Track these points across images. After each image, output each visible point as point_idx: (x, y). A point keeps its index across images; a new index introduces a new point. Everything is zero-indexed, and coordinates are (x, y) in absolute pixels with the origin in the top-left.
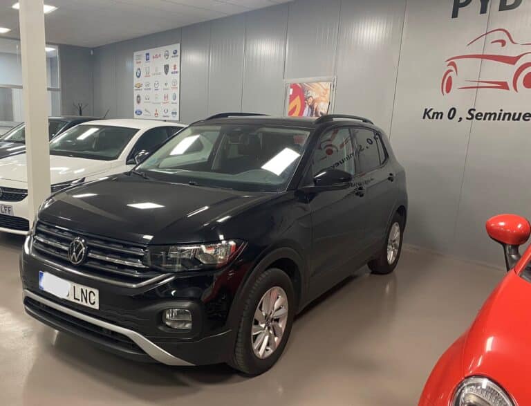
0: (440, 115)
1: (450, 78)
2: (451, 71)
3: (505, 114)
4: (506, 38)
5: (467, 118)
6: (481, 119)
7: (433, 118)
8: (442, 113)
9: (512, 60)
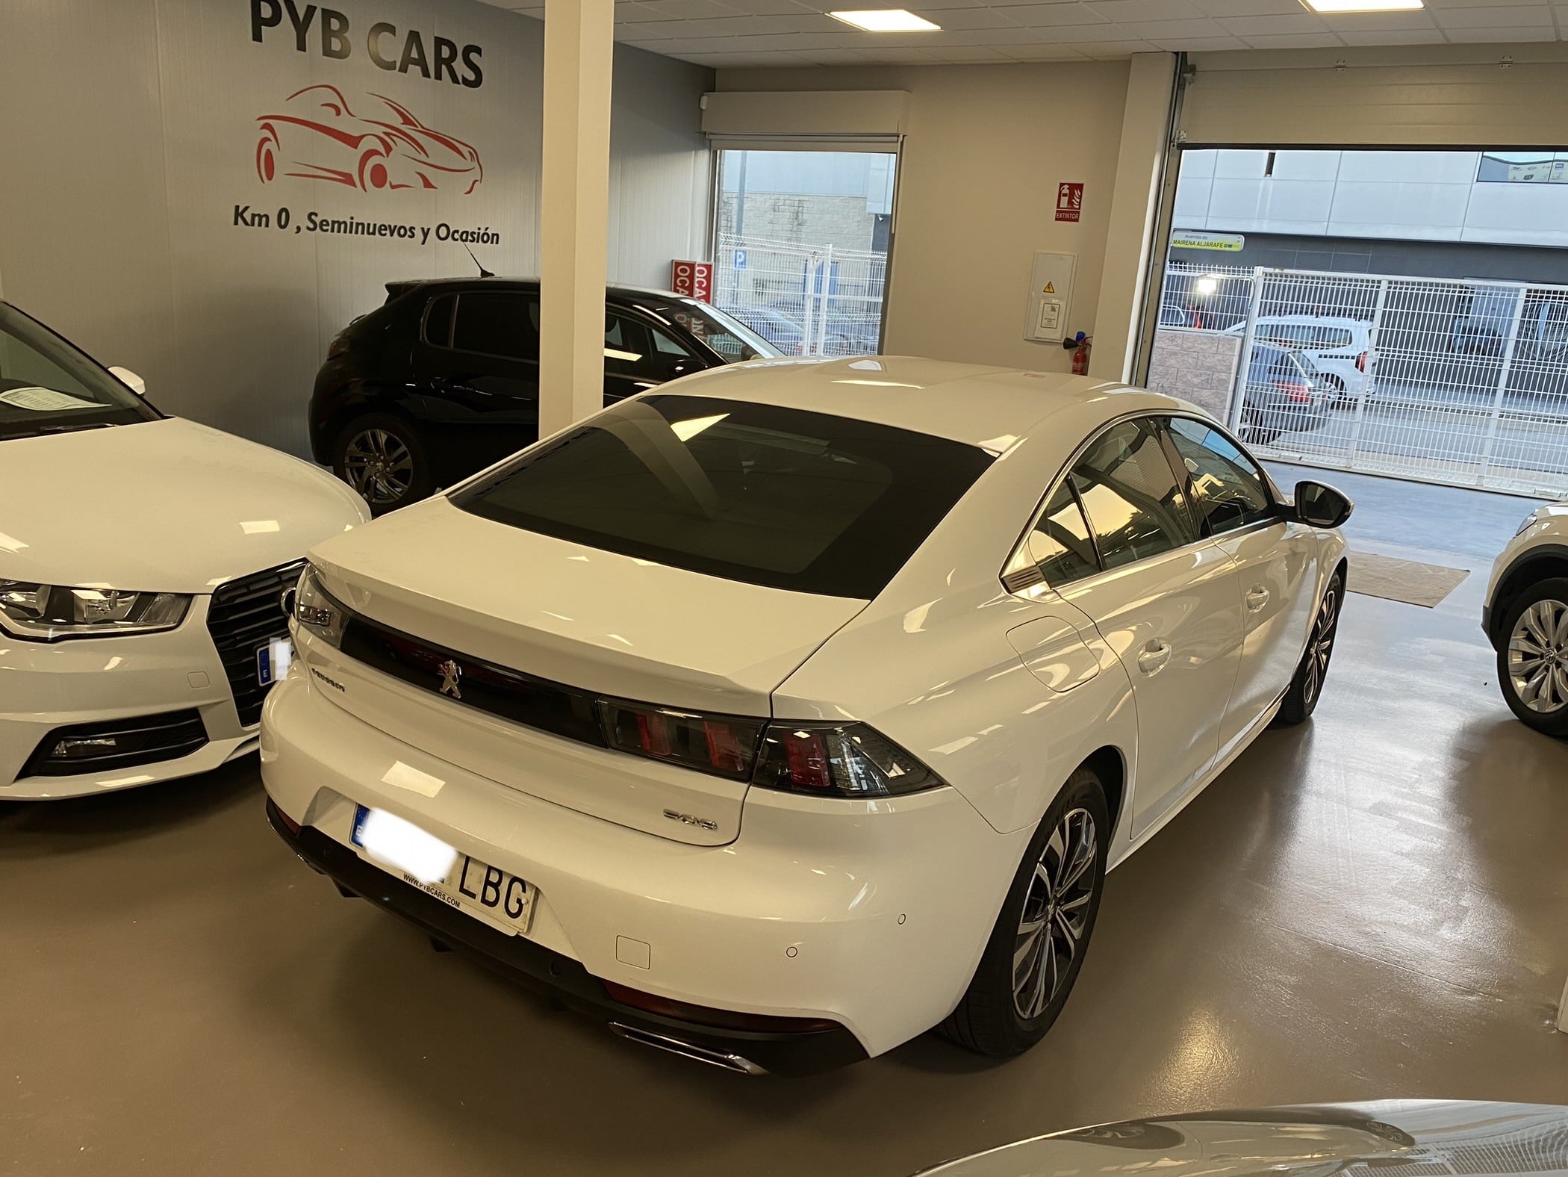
0: (264, 219)
1: (269, 153)
2: (267, 139)
3: (358, 224)
4: (338, 102)
5: (308, 228)
6: (327, 230)
7: (253, 224)
8: (267, 216)
9: (353, 141)
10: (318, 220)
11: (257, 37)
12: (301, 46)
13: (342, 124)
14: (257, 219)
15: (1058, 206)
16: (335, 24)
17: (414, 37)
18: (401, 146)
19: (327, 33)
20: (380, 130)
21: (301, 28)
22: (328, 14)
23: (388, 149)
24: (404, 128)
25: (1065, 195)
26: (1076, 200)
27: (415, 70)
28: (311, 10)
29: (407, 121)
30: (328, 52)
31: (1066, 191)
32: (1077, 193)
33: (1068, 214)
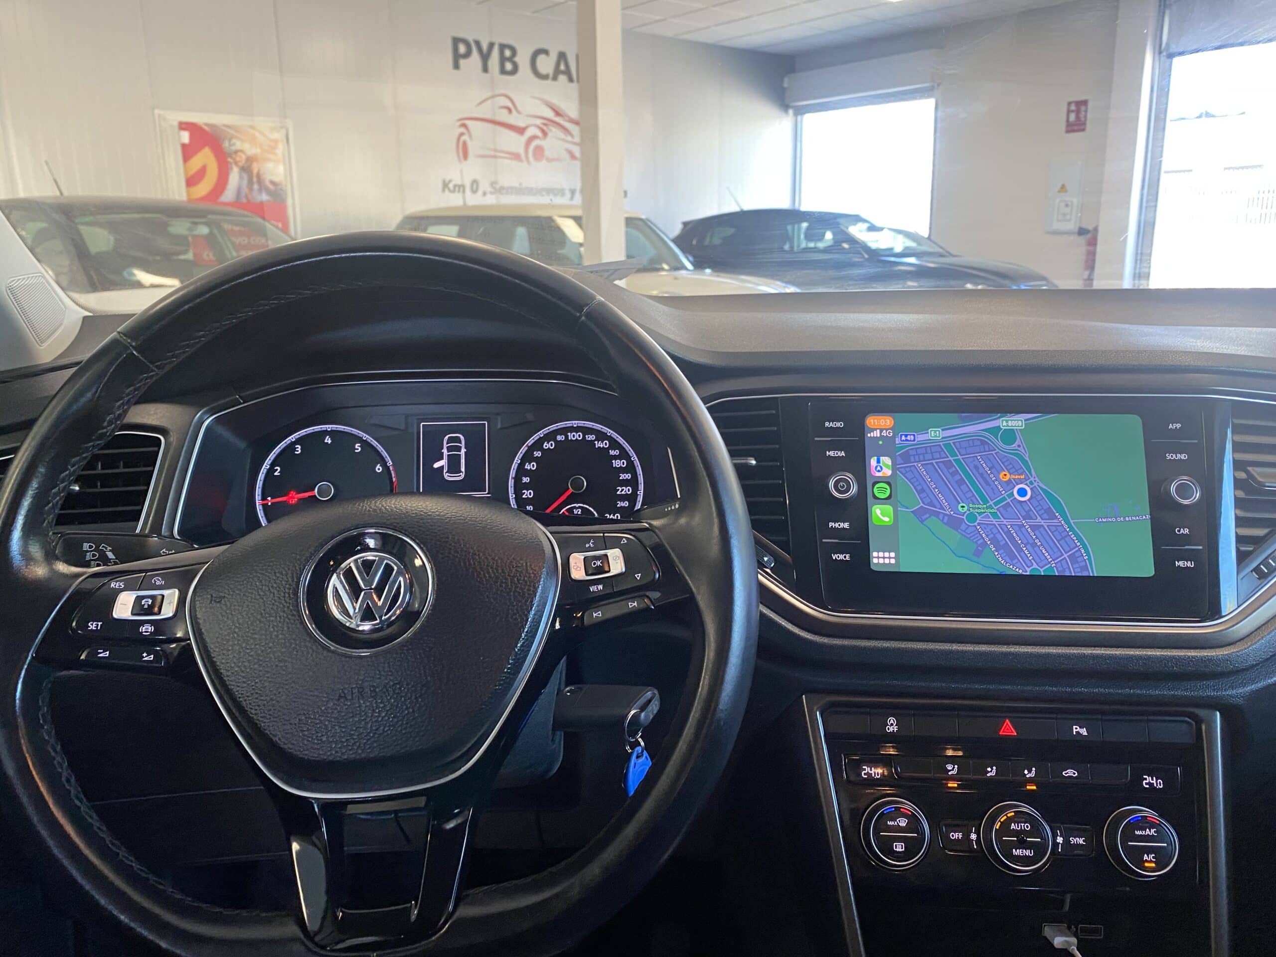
0: (461, 188)
1: (465, 143)
2: (462, 134)
3: (524, 188)
4: (510, 105)
5: (491, 193)
6: (504, 193)
7: (454, 191)
8: (463, 186)
9: (521, 131)
10: (498, 186)
11: (456, 66)
12: (485, 69)
13: (514, 119)
14: (457, 189)
15: (1068, 120)
16: (508, 53)
17: (562, 56)
18: (554, 131)
19: (503, 60)
20: (539, 122)
21: (485, 57)
22: (503, 47)
23: (545, 134)
24: (558, 119)
25: (1073, 111)
26: (1082, 114)
27: (562, 78)
28: (491, 45)
29: (558, 114)
30: (503, 71)
31: (1073, 107)
32: (1083, 108)
33: (1076, 125)
